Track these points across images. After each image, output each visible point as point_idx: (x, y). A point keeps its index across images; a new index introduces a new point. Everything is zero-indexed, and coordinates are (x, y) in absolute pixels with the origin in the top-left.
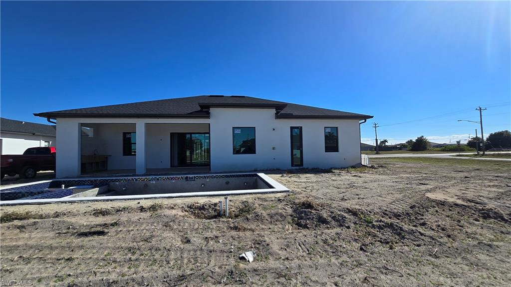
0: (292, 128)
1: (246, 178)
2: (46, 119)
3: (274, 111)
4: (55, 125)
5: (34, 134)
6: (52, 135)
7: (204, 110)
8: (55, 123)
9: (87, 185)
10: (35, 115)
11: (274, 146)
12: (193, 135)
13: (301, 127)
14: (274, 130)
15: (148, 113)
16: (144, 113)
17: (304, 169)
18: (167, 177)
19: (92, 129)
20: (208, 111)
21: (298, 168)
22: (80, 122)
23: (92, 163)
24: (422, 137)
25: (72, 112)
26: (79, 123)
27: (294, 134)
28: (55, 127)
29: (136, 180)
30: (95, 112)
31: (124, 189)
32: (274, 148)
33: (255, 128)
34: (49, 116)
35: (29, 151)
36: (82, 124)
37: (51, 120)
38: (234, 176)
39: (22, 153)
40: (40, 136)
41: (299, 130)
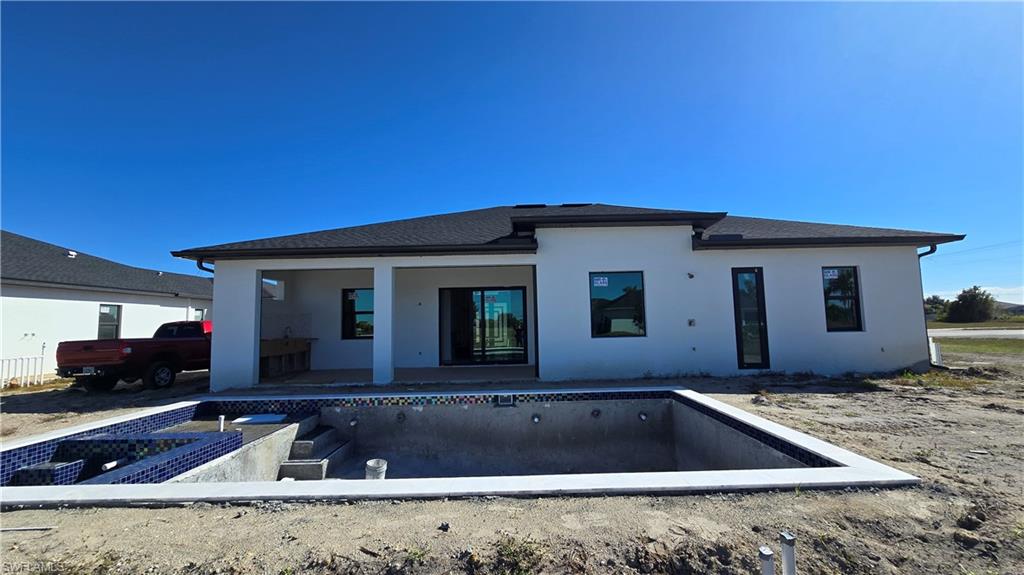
0: (736, 272)
1: (643, 401)
2: (196, 262)
3: (688, 231)
4: (211, 275)
5: (177, 295)
6: (204, 296)
7: (520, 234)
8: (212, 271)
9: (273, 412)
10: (175, 254)
11: (691, 318)
12: (487, 293)
13: (760, 269)
14: (691, 276)
15: (398, 243)
16: (392, 244)
17: (773, 375)
18: (449, 396)
19: (282, 283)
20: (533, 236)
21: (755, 371)
22: (261, 268)
23: (281, 356)
24: (976, 288)
25: (244, 247)
26: (258, 270)
27: (742, 286)
28: (212, 279)
29: (380, 403)
30: (291, 246)
31: (352, 424)
32: (691, 323)
33: (642, 272)
34: (202, 256)
35: (165, 330)
36: (263, 271)
37: (204, 265)
38: (612, 396)
39: (150, 335)
40: (186, 298)
41: (753, 275)
